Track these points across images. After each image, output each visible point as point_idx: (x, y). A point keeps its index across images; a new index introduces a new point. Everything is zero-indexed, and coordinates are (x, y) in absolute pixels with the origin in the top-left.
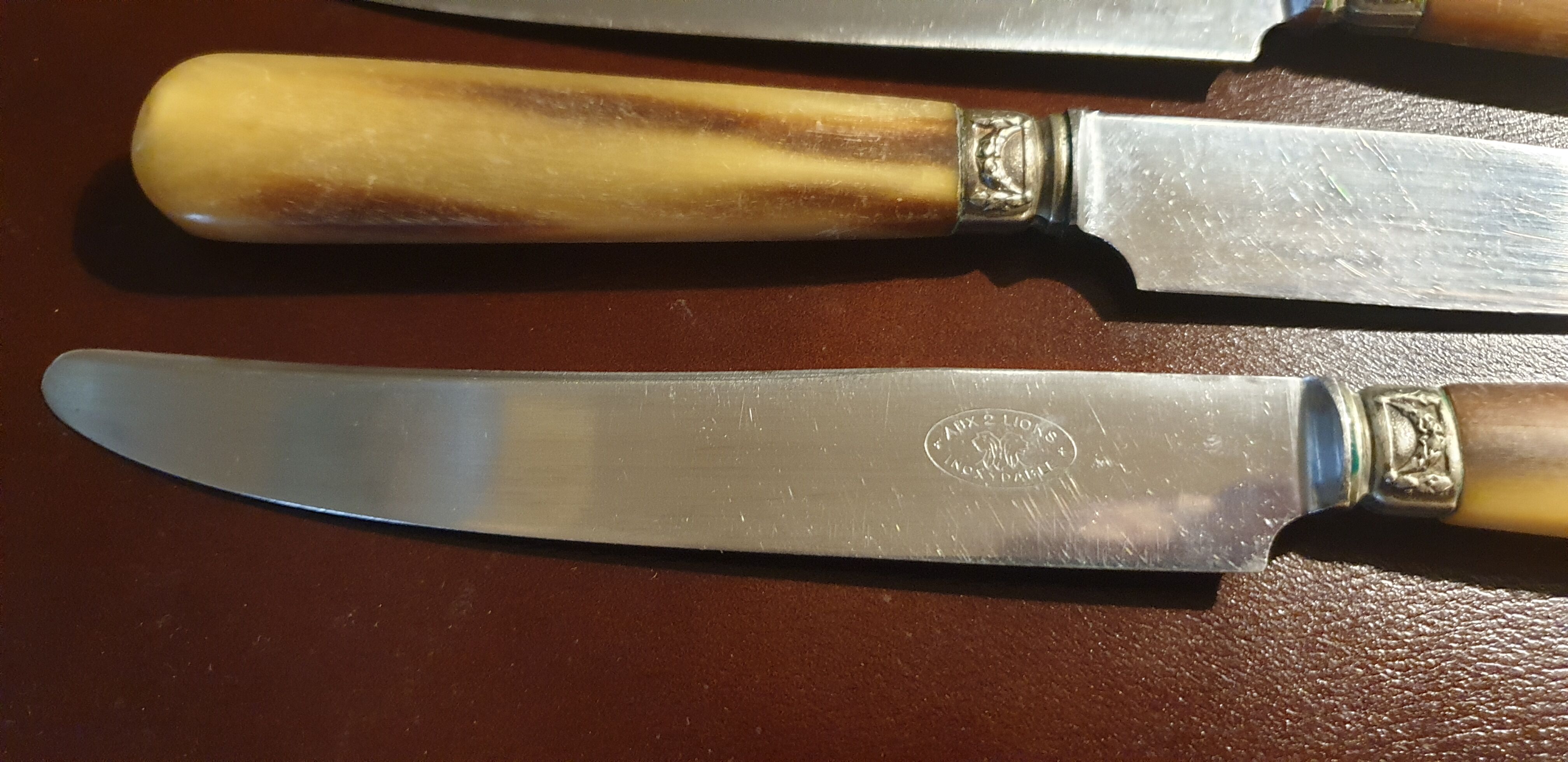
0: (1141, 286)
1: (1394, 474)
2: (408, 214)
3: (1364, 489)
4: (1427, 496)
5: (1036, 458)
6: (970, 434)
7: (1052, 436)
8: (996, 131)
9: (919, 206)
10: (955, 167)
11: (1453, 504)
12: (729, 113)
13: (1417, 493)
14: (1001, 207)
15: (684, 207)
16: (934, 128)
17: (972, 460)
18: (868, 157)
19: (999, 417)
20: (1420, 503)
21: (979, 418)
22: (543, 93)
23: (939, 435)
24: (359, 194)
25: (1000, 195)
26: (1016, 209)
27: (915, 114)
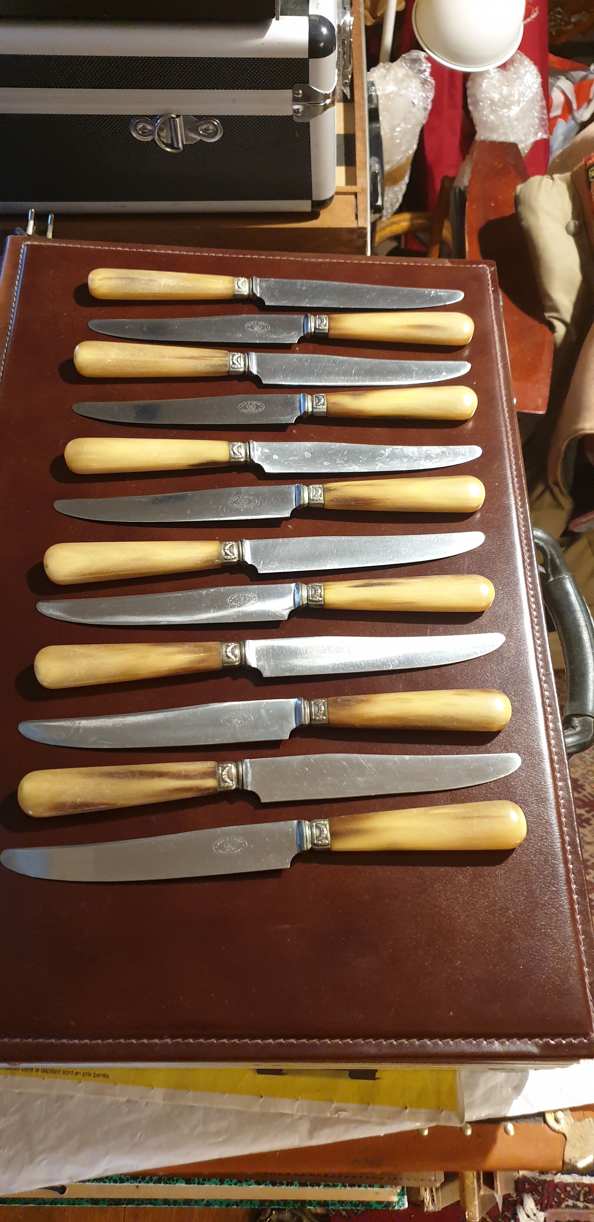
0: (262, 801)
1: (316, 841)
2: (88, 807)
3: (310, 846)
4: (323, 846)
5: (238, 848)
6: (223, 843)
7: (242, 841)
8: (225, 769)
9: (208, 789)
10: (216, 779)
11: (330, 846)
12: (162, 772)
13: (321, 845)
14: (227, 787)
15: (152, 796)
16: (211, 769)
17: (223, 849)
18: (195, 779)
19: (230, 839)
20: (322, 847)
21: (225, 839)
22: (117, 773)
23: (216, 845)
24: (76, 804)
25: (227, 784)
26: (231, 787)
27: (206, 766)
